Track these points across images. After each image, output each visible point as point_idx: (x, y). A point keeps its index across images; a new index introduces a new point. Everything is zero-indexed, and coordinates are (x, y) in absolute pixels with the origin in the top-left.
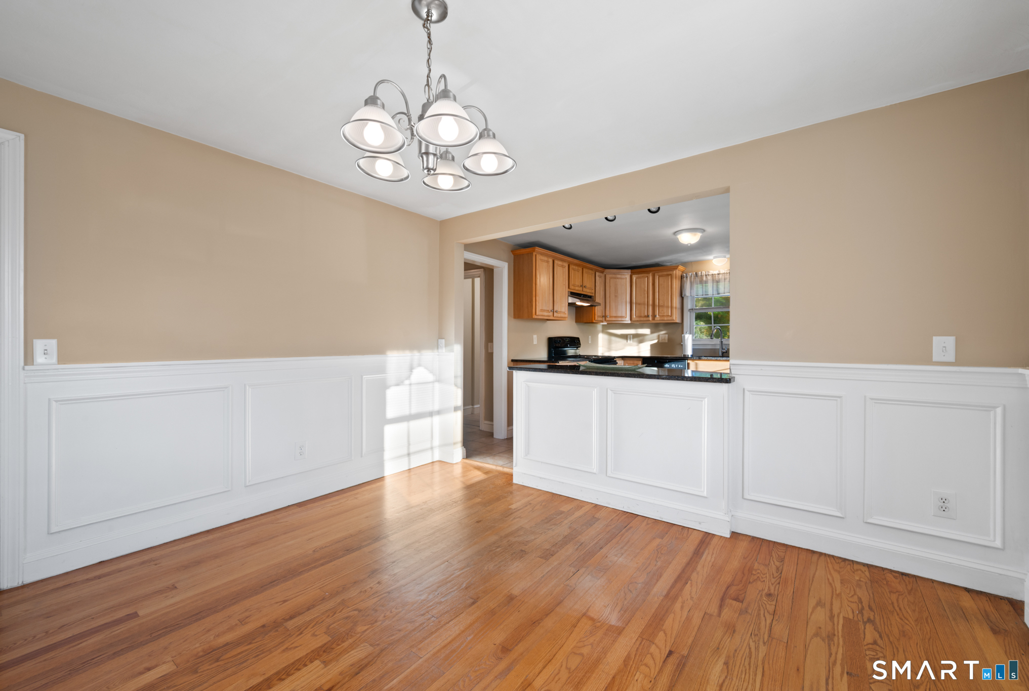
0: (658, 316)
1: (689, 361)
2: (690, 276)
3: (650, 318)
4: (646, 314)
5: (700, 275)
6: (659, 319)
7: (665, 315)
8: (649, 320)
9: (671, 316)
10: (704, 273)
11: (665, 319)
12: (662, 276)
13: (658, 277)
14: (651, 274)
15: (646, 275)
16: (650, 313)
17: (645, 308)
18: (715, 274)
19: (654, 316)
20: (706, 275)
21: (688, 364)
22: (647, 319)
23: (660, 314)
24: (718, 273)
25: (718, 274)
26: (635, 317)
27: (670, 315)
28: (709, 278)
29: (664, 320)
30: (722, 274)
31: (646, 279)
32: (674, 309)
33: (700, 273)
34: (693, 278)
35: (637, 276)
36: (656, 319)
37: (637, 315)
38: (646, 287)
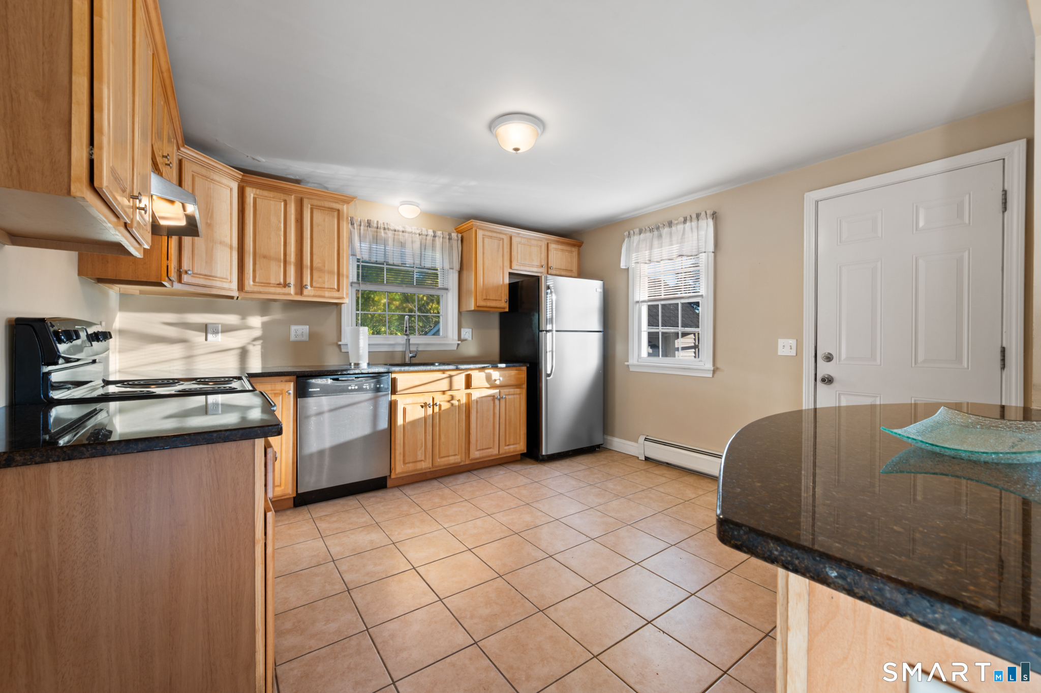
0: (309, 288)
1: (394, 376)
3: (292, 290)
4: (282, 281)
5: (375, 225)
6: (312, 293)
7: (326, 287)
8: (290, 294)
9: (338, 290)
10: (381, 222)
11: (327, 294)
12: (320, 208)
13: (309, 206)
14: (293, 197)
15: (283, 196)
16: (292, 279)
17: (280, 266)
18: (398, 231)
19: (301, 288)
20: (384, 229)
21: (394, 381)
22: (286, 290)
23: (314, 284)
24: (403, 229)
25: (403, 232)
26: (251, 283)
27: (336, 288)
28: (390, 234)
29: (324, 297)
30: (409, 233)
31: (283, 203)
32: (345, 279)
33: (375, 222)
34: (362, 228)
35: (258, 191)
36: (306, 292)
37: (257, 280)
38: (280, 222)
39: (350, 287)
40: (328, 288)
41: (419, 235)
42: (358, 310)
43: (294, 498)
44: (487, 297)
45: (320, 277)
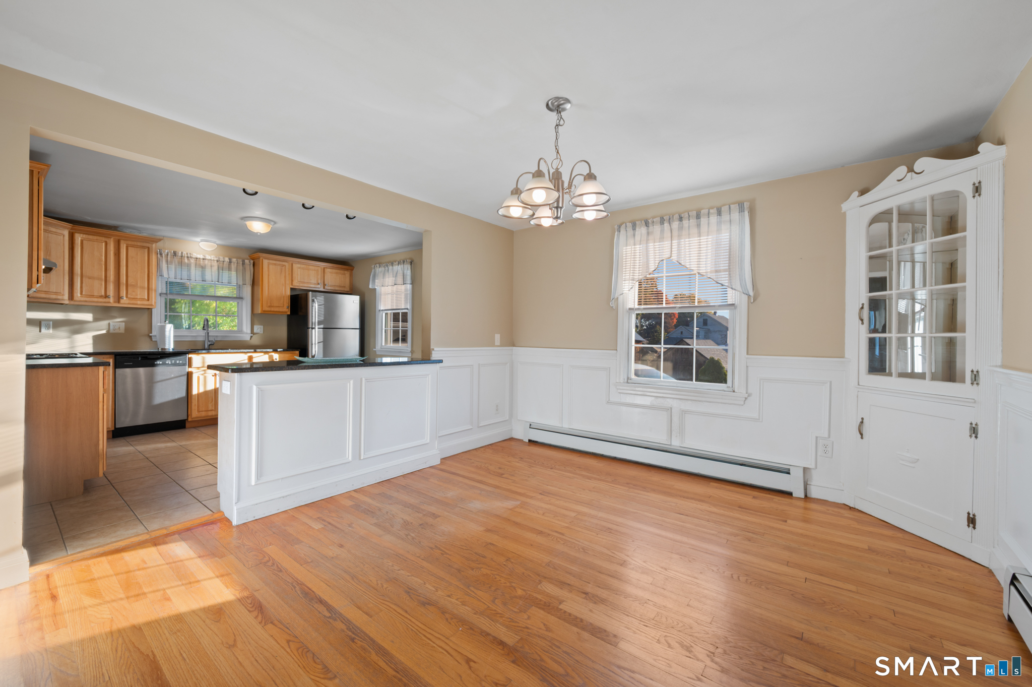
0: (125, 298)
1: (190, 356)
2: (166, 253)
3: (112, 300)
4: (103, 294)
5: (180, 255)
6: (128, 302)
7: (138, 298)
8: (109, 302)
9: (148, 300)
10: (185, 253)
11: (139, 302)
12: (133, 246)
13: (125, 245)
14: (112, 239)
15: (104, 239)
16: (111, 293)
17: (102, 284)
18: (199, 259)
19: (119, 298)
20: (188, 257)
21: (190, 359)
22: (107, 300)
23: (129, 296)
24: (204, 257)
25: (203, 259)
26: (79, 295)
27: (146, 298)
28: (192, 261)
29: (137, 304)
30: (208, 260)
31: (104, 244)
32: (153, 292)
33: (180, 253)
34: (169, 256)
35: (84, 236)
36: (122, 301)
37: (83, 293)
38: (102, 256)
39: (159, 297)
40: (140, 299)
41: (217, 261)
42: (166, 312)
43: (113, 431)
44: (271, 304)
45: (133, 291)
